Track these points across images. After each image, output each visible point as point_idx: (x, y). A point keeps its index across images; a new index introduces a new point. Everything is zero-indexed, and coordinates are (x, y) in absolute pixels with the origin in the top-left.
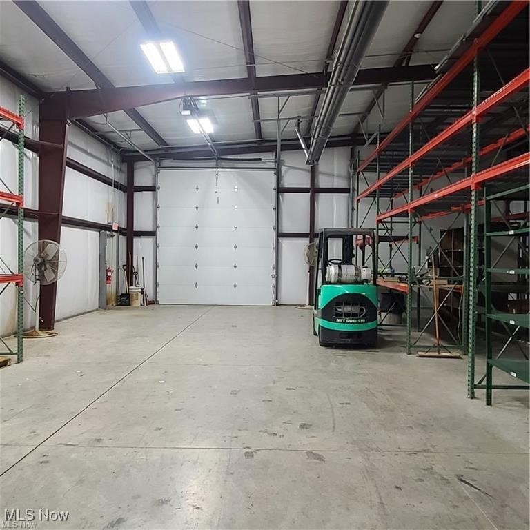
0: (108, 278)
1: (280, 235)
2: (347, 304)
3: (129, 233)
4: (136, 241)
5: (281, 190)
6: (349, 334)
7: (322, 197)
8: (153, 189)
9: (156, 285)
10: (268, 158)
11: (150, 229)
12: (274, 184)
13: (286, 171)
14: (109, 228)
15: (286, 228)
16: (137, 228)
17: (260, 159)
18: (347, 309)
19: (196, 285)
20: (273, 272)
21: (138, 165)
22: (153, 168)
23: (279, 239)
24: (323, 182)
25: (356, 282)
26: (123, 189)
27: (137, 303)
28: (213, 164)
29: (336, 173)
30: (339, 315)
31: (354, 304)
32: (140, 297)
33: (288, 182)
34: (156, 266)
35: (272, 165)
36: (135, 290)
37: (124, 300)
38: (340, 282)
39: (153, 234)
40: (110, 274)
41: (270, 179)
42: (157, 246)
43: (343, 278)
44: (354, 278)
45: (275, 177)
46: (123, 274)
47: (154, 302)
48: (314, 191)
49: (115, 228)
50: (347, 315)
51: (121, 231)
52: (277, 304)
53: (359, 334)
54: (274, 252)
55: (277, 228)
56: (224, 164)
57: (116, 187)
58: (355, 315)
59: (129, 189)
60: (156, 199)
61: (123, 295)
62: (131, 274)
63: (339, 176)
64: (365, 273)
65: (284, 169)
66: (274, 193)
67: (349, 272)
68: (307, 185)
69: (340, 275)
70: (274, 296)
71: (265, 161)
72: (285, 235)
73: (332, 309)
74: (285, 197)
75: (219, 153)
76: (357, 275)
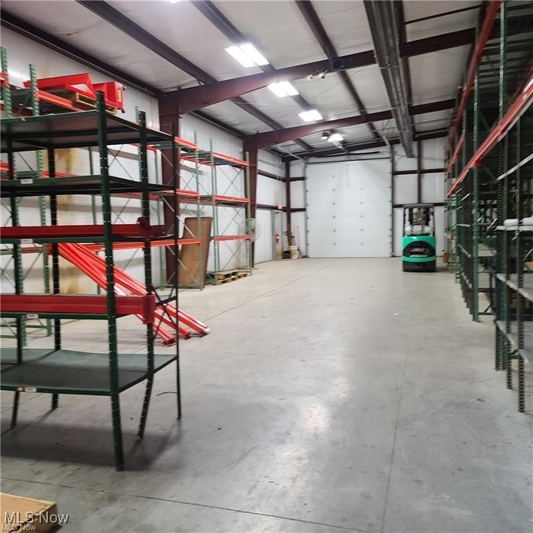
0: (277, 240)
1: (395, 206)
2: (416, 247)
3: (288, 210)
4: (293, 215)
5: (395, 173)
6: (418, 264)
7: (427, 176)
8: (303, 179)
9: (307, 245)
10: (385, 151)
11: (301, 206)
12: (389, 170)
14: (276, 208)
15: (399, 201)
16: (293, 206)
17: (378, 152)
18: (417, 250)
19: (335, 244)
20: (390, 233)
21: (292, 163)
22: (303, 164)
23: (395, 209)
24: (427, 165)
25: (422, 235)
26: (284, 180)
27: (295, 256)
29: (437, 157)
30: (412, 253)
31: (420, 247)
32: (297, 252)
33: (399, 168)
34: (307, 232)
35: (388, 155)
36: (293, 248)
37: (287, 255)
38: (413, 235)
39: (304, 210)
40: (278, 237)
41: (386, 166)
42: (307, 218)
43: (414, 233)
44: (420, 233)
45: (390, 164)
46: (286, 238)
47: (306, 257)
48: (421, 172)
49: (280, 207)
50: (416, 253)
51: (284, 210)
52: (393, 256)
53: (424, 264)
54: (390, 219)
55: (393, 201)
57: (280, 180)
58: (421, 253)
59: (287, 180)
60: (305, 186)
61: (286, 252)
62: (290, 237)
63: (440, 160)
64: (427, 229)
65: (396, 157)
66: (390, 176)
67: (417, 229)
68: (415, 168)
69: (412, 231)
70: (391, 250)
71: (382, 153)
72: (400, 206)
73: (408, 250)
74: (399, 178)
75: (349, 150)
76: (422, 230)
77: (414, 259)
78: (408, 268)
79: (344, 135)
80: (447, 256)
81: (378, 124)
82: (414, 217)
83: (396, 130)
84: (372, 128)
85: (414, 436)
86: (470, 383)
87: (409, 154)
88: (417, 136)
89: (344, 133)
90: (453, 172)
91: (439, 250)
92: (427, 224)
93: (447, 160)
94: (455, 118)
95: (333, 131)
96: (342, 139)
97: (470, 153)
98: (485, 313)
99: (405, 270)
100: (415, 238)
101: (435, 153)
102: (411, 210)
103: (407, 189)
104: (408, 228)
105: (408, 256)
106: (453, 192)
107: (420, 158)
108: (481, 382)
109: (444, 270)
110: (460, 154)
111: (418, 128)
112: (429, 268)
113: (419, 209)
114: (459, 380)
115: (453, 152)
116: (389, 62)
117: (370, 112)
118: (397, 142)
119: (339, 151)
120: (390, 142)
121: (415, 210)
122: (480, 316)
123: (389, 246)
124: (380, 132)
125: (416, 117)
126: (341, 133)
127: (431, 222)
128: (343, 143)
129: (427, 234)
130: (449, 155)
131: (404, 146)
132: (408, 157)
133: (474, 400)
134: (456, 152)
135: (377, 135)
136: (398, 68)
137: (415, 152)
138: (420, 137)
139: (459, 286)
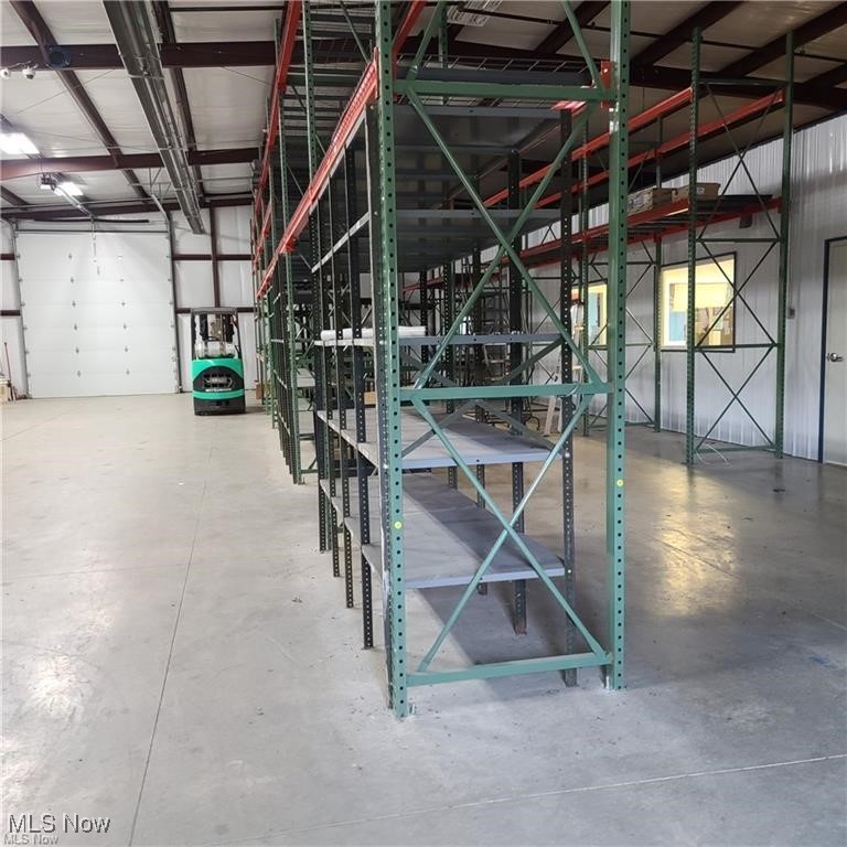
1: (178, 311)
2: (214, 376)
5: (176, 258)
6: (219, 402)
7: (226, 265)
8: (11, 257)
9: (27, 375)
10: (158, 219)
11: (12, 307)
12: (167, 251)
13: (182, 234)
15: (185, 303)
17: (147, 221)
18: (215, 380)
19: (79, 374)
20: (174, 354)
22: (8, 231)
23: (179, 315)
24: (226, 247)
25: (222, 357)
27: (3, 397)
28: (87, 226)
29: (240, 235)
30: (208, 386)
31: (221, 376)
33: (183, 249)
34: (24, 352)
35: (164, 227)
38: (207, 357)
39: (16, 313)
41: (162, 244)
42: (23, 329)
43: (210, 354)
44: (219, 353)
45: (168, 242)
47: (26, 397)
48: (217, 258)
50: (215, 385)
52: (182, 391)
53: (227, 401)
54: (173, 331)
55: (175, 302)
56: (102, 226)
58: (221, 385)
60: (16, 270)
63: (245, 241)
64: (230, 348)
65: (177, 232)
66: (168, 262)
67: (214, 347)
68: (208, 251)
69: (206, 351)
70: (176, 382)
71: (153, 223)
72: (187, 311)
73: (202, 381)
74: (183, 266)
75: (94, 212)
76: (222, 349)
77: (211, 395)
78: (203, 409)
79: (83, 187)
80: (261, 389)
81: (142, 173)
82: (210, 328)
83: (173, 188)
84: (134, 179)
85: (195, 678)
86: (285, 577)
87: (197, 228)
88: (208, 200)
89: (83, 183)
90: (263, 261)
91: (250, 381)
92: (230, 340)
93: (254, 242)
94: (259, 176)
95: (62, 177)
96: (81, 194)
97: (280, 232)
98: (310, 470)
99: (198, 413)
100: (211, 363)
101: (236, 229)
102: (204, 317)
103: (196, 283)
104: (200, 346)
105: (204, 391)
106: (264, 291)
107: (214, 235)
108: (299, 573)
109: (258, 410)
110: (268, 233)
111: (209, 187)
112: (234, 408)
113: (218, 316)
114: (269, 576)
115: (261, 228)
116: (145, 68)
117: (126, 152)
118: (176, 207)
119: (77, 212)
120: (163, 205)
121: (211, 318)
122: (303, 475)
123: (173, 376)
124: (147, 188)
125: (205, 169)
126: (78, 181)
127: (235, 337)
128: (84, 199)
129: (230, 356)
130: (256, 232)
131: (186, 213)
132: (195, 232)
133: (289, 601)
134: (264, 229)
135: (142, 192)
136: (163, 82)
137: (206, 226)
138: (212, 202)
139: (276, 433)
